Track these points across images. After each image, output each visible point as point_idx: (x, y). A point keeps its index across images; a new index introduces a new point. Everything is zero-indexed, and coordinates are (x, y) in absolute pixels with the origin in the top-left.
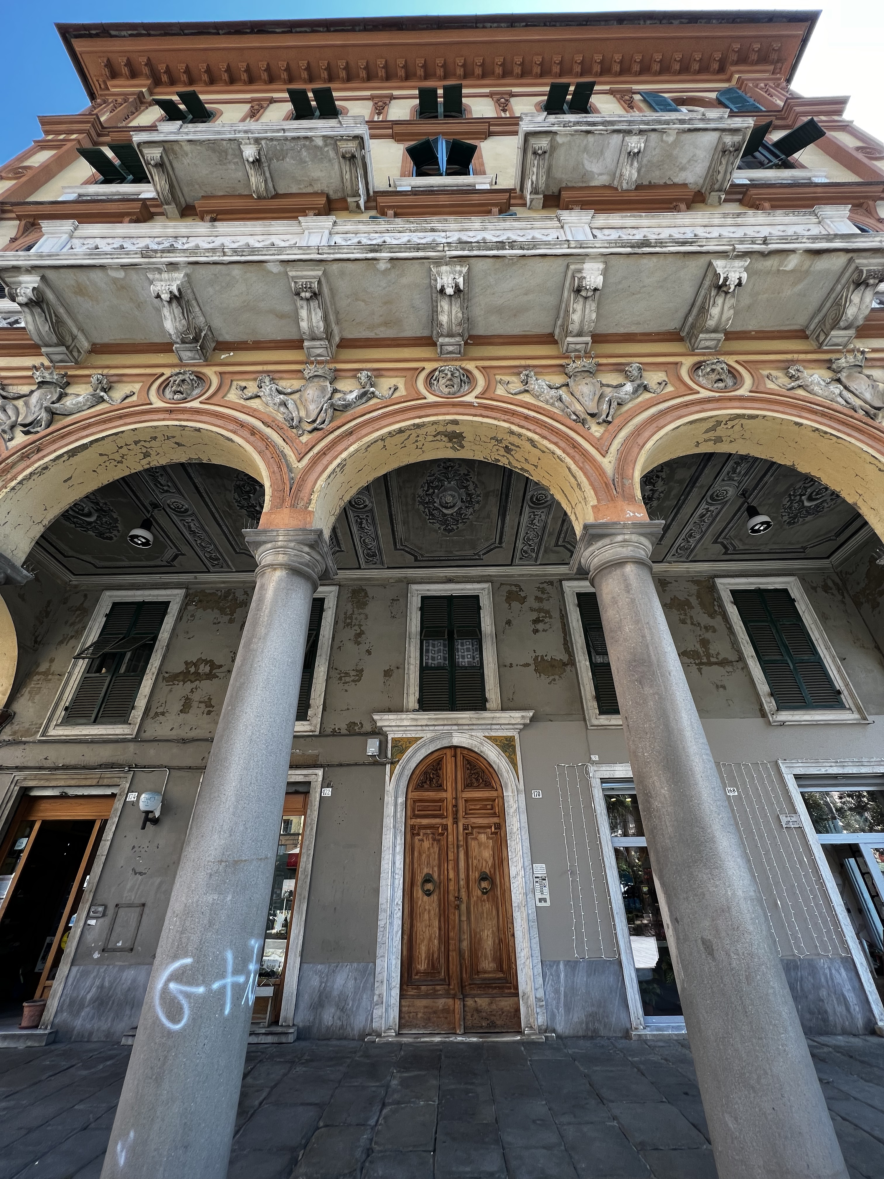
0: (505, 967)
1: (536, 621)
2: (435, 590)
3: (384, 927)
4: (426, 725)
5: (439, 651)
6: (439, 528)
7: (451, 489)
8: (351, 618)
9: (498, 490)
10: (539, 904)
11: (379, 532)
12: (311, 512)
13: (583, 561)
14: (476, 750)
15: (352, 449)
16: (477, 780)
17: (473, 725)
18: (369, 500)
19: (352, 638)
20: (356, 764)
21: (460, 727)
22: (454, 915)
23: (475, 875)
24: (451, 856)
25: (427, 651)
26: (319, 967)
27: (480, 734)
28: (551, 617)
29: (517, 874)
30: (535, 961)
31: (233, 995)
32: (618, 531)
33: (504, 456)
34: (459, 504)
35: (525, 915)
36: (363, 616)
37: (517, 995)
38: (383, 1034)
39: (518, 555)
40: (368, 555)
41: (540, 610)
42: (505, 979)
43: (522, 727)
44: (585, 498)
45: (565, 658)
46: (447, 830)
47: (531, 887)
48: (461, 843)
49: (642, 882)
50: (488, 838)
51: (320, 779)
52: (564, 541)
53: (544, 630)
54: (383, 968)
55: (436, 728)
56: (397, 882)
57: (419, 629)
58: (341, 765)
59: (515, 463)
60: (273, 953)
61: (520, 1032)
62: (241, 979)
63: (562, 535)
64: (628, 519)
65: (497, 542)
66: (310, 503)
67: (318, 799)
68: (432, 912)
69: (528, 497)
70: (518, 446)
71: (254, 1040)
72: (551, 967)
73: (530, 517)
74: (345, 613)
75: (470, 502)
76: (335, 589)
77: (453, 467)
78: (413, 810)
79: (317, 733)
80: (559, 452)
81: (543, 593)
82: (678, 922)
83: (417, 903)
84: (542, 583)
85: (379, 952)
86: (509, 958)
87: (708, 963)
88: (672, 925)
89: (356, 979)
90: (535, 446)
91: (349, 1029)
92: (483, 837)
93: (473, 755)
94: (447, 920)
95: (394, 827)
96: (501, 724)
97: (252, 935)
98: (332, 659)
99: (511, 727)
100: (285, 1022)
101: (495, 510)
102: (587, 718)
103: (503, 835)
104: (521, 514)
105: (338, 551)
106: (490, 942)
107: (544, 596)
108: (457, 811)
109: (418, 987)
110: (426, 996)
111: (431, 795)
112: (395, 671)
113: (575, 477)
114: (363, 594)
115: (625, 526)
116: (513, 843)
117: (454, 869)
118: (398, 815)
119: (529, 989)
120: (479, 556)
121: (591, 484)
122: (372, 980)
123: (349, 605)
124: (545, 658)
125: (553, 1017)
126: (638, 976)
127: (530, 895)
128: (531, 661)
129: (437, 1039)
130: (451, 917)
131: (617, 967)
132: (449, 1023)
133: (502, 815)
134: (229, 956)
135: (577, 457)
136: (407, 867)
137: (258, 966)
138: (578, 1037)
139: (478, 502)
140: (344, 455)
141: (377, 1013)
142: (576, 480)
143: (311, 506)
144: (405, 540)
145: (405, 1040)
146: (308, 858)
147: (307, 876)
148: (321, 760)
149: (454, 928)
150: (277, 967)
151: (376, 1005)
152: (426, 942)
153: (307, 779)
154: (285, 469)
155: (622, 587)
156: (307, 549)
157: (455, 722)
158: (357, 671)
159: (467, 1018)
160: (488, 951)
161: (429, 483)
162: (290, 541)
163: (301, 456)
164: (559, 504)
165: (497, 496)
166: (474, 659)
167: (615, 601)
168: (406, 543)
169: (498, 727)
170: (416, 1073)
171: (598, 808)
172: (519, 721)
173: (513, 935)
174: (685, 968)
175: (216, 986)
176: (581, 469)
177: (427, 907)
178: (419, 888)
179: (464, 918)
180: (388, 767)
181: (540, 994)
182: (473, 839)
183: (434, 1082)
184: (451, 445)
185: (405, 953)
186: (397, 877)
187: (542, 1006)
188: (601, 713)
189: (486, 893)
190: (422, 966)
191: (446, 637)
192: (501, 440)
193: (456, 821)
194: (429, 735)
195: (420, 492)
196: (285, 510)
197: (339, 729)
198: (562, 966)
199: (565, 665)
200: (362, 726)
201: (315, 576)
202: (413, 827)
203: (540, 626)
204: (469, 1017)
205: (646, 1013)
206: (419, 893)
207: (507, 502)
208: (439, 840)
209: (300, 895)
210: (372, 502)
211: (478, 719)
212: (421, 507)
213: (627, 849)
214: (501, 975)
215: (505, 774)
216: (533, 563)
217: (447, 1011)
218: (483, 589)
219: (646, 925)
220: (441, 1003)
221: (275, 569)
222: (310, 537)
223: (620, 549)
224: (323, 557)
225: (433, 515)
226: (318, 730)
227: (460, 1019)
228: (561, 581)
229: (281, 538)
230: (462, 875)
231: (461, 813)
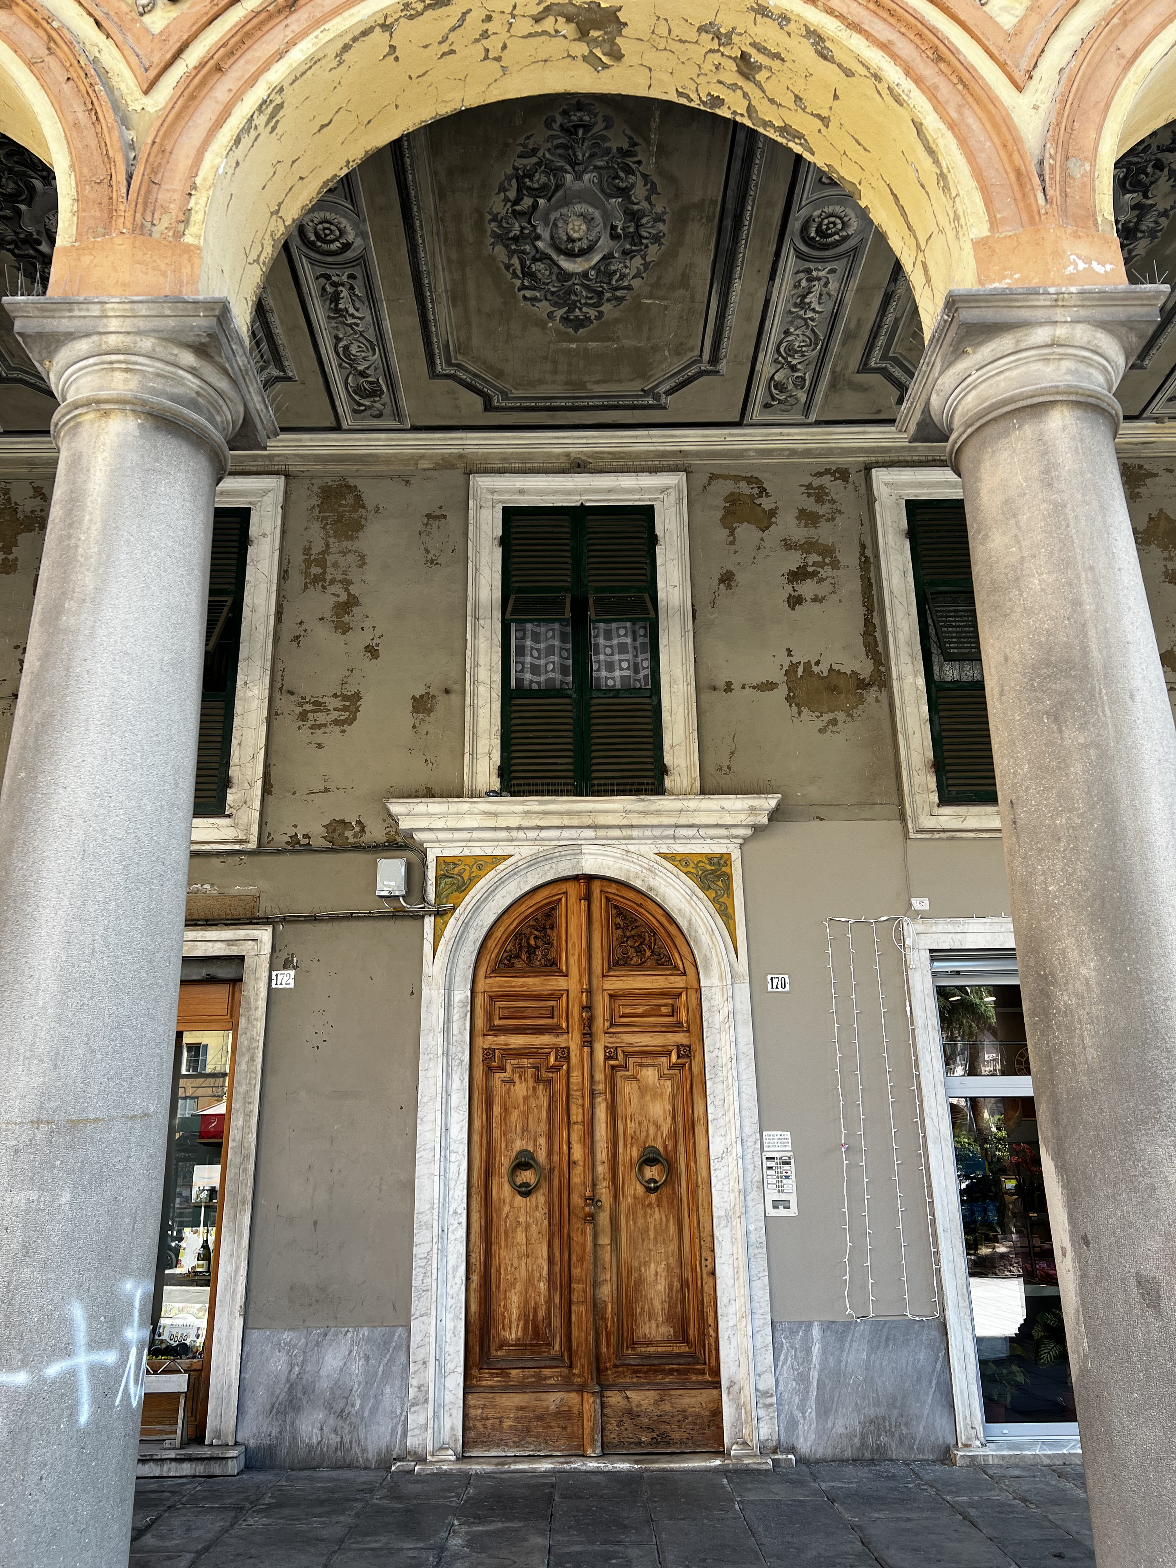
0: (692, 1333)
1: (798, 575)
2: (539, 492)
3: (428, 1258)
4: (519, 828)
5: (550, 650)
6: (550, 315)
7: (583, 197)
8: (322, 563)
9: (713, 202)
10: (771, 1212)
11: (387, 325)
12: (189, 249)
13: (935, 402)
14: (638, 884)
15: (298, 55)
16: (639, 950)
17: (632, 826)
18: (355, 226)
19: (328, 614)
20: (351, 917)
21: (601, 833)
22: (583, 1232)
23: (630, 1153)
24: (577, 1114)
25: (521, 650)
26: (286, 1336)
27: (648, 849)
28: (835, 565)
29: (727, 1151)
30: (758, 1323)
31: (94, 1389)
32: (1040, 314)
33: (734, 87)
34: (605, 244)
35: (740, 1233)
36: (352, 558)
37: (717, 1385)
38: (429, 1458)
39: (760, 394)
40: (359, 390)
41: (808, 547)
42: (692, 1355)
43: (749, 832)
44: (957, 218)
45: (865, 668)
46: (568, 1058)
47: (758, 1177)
48: (601, 1087)
49: (1004, 1171)
50: (661, 1077)
51: (267, 949)
52: (884, 357)
53: (816, 599)
54: (427, 1335)
55: (544, 834)
56: (453, 1168)
57: (498, 594)
58: (314, 919)
59: (766, 112)
60: (181, 1311)
61: (720, 1452)
62: (110, 1358)
63: (881, 341)
64: (1071, 280)
65: (706, 356)
66: (186, 222)
67: (263, 994)
68: (534, 1229)
69: (795, 225)
70: (777, 56)
71: (151, 1470)
72: (793, 1333)
73: (797, 285)
74: (307, 551)
75: (636, 238)
76: (275, 484)
77: (587, 128)
78: (490, 1017)
79: (252, 846)
80: (893, 73)
81: (819, 500)
82: (1087, 1244)
83: (500, 1210)
84: (819, 474)
85: (417, 1306)
86: (702, 1317)
87: (1147, 1324)
88: (1075, 1250)
89: (367, 1358)
90: (825, 55)
91: (356, 1449)
92: (650, 1075)
93: (631, 895)
94: (567, 1244)
95: (446, 1054)
96: (699, 826)
97: (125, 1271)
98: (280, 666)
99: (723, 832)
100: (218, 1438)
101: (703, 264)
102: (909, 812)
103: (695, 1070)
104: (772, 278)
105: (278, 379)
106: (661, 1286)
107: (822, 510)
108: (591, 1019)
109: (503, 1373)
110: (521, 1388)
111: (533, 983)
112: (441, 698)
113: (931, 152)
114: (350, 499)
115: (1058, 301)
116: (720, 1087)
117: (582, 1141)
118: (455, 1027)
119: (743, 1371)
120: (657, 397)
121: (978, 175)
122: (403, 1359)
123: (316, 529)
124: (816, 669)
125: (792, 1425)
126: (979, 1351)
127: (755, 1194)
128: (778, 677)
129: (545, 1466)
130: (576, 1237)
131: (935, 1334)
132: (570, 1437)
133: (694, 1028)
134: (78, 1312)
135: (945, 90)
136: (476, 1138)
137: (146, 1334)
138: (844, 1461)
139: (657, 239)
140: (277, 74)
141: (415, 1420)
142: (936, 162)
143: (192, 229)
144: (459, 348)
145: (476, 1467)
146: (246, 1121)
147: (247, 1157)
148: (266, 907)
149: (581, 1260)
150: (192, 1337)
151: (413, 1405)
152: (519, 1287)
153: (234, 951)
154: (108, 117)
155: (1035, 472)
156: (188, 358)
157: (588, 821)
158: (345, 698)
159: (610, 1427)
160: (657, 1305)
161: (521, 177)
162: (139, 333)
163: (152, 73)
164: (881, 237)
165: (710, 219)
166: (636, 671)
167: (1010, 510)
168: (461, 360)
169: (691, 832)
170: (500, 1525)
171: (918, 1013)
172: (742, 818)
173: (713, 1273)
174: (1092, 1333)
175: (53, 1370)
176: (952, 126)
177: (522, 1219)
178: (505, 1180)
179: (604, 1240)
180: (429, 922)
181: (767, 1382)
182: (627, 1078)
183: (539, 1541)
184: (581, 49)
185: (474, 1308)
186: (453, 1157)
187: (771, 1405)
188: (946, 799)
189: (656, 1189)
190: (513, 1333)
191: (568, 615)
192: (729, 35)
193: (588, 1040)
194: (528, 851)
195: (498, 205)
196: (119, 240)
197: (306, 836)
198: (816, 1332)
199: (863, 685)
200: (363, 830)
201: (218, 437)
202: (489, 1054)
203: (807, 589)
204: (612, 1426)
205: (991, 1417)
206: (503, 1190)
207: (736, 240)
208: (549, 1082)
209: (234, 1195)
210: (363, 235)
211: (646, 813)
212: (500, 252)
213: (974, 1102)
214: (684, 1348)
215: (705, 938)
216: (800, 418)
217: (564, 1415)
218: (664, 490)
219: (1002, 1256)
220: (553, 1400)
221: (106, 414)
222: (195, 322)
223: (1040, 365)
224: (234, 382)
225: (532, 275)
226: (254, 838)
227: (593, 1430)
228: (868, 469)
229: (114, 324)
230: (602, 1154)
231: (600, 1023)
